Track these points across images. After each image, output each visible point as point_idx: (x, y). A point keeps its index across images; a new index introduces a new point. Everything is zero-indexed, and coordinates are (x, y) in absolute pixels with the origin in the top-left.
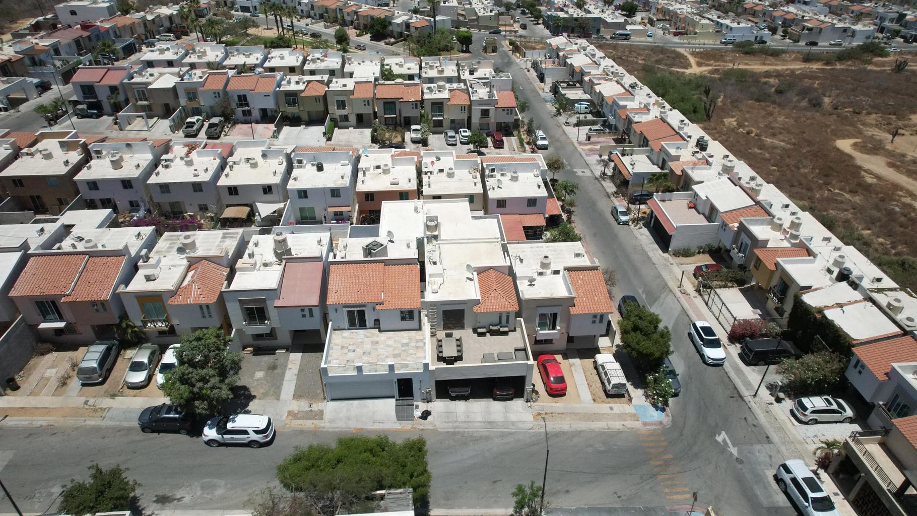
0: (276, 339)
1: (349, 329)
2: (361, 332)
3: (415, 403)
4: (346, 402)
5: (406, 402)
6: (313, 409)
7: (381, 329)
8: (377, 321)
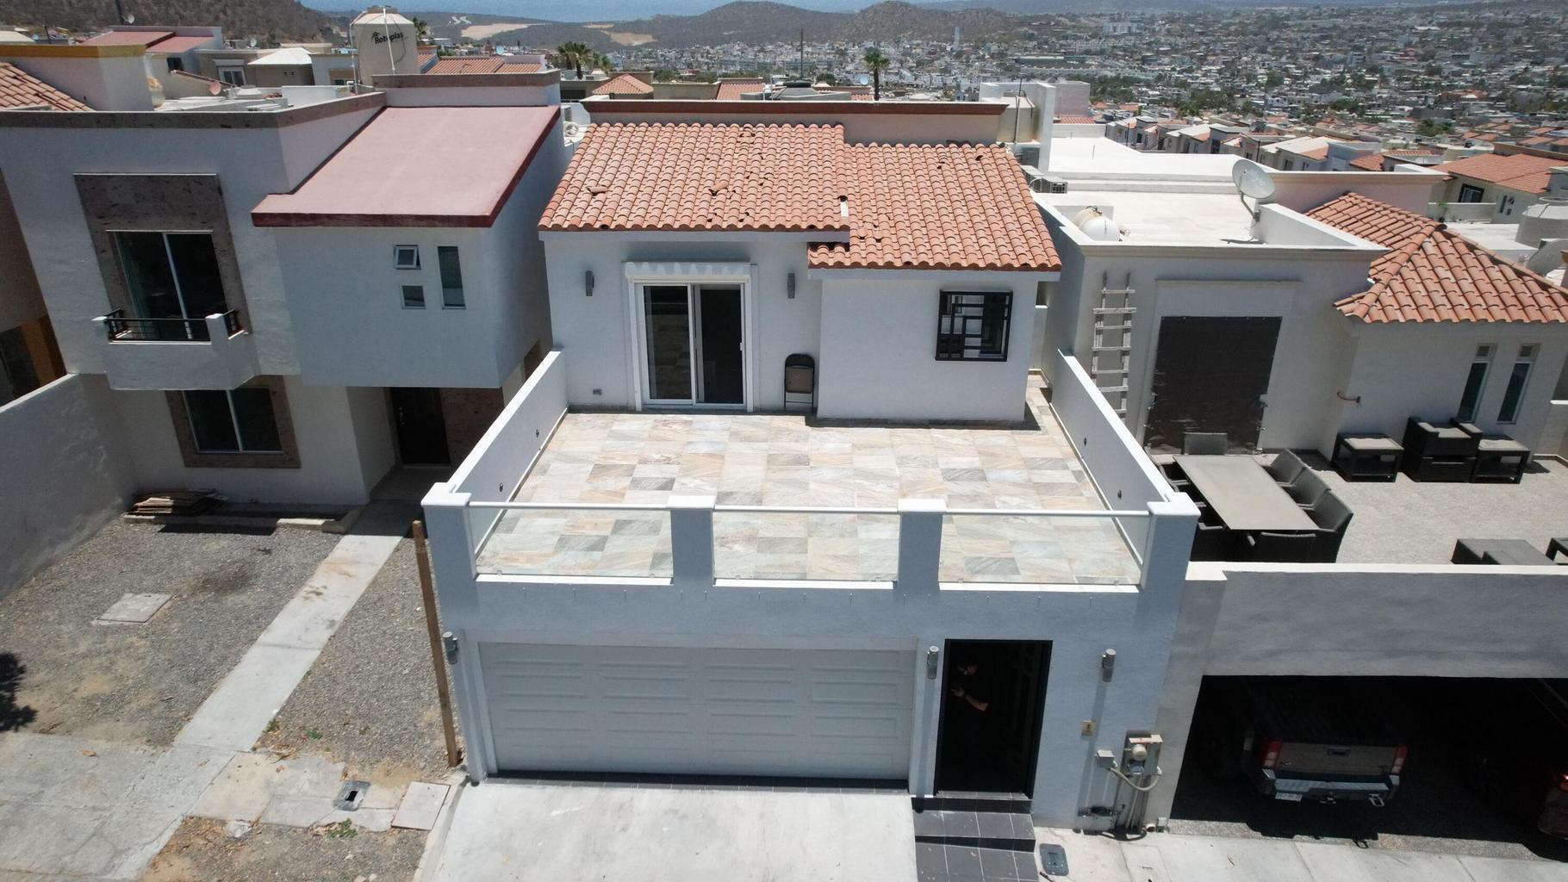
0: (293, 462)
1: (647, 410)
2: (713, 428)
3: (1042, 835)
4: (590, 794)
5: (977, 823)
6: (358, 819)
7: (822, 412)
8: (802, 368)
